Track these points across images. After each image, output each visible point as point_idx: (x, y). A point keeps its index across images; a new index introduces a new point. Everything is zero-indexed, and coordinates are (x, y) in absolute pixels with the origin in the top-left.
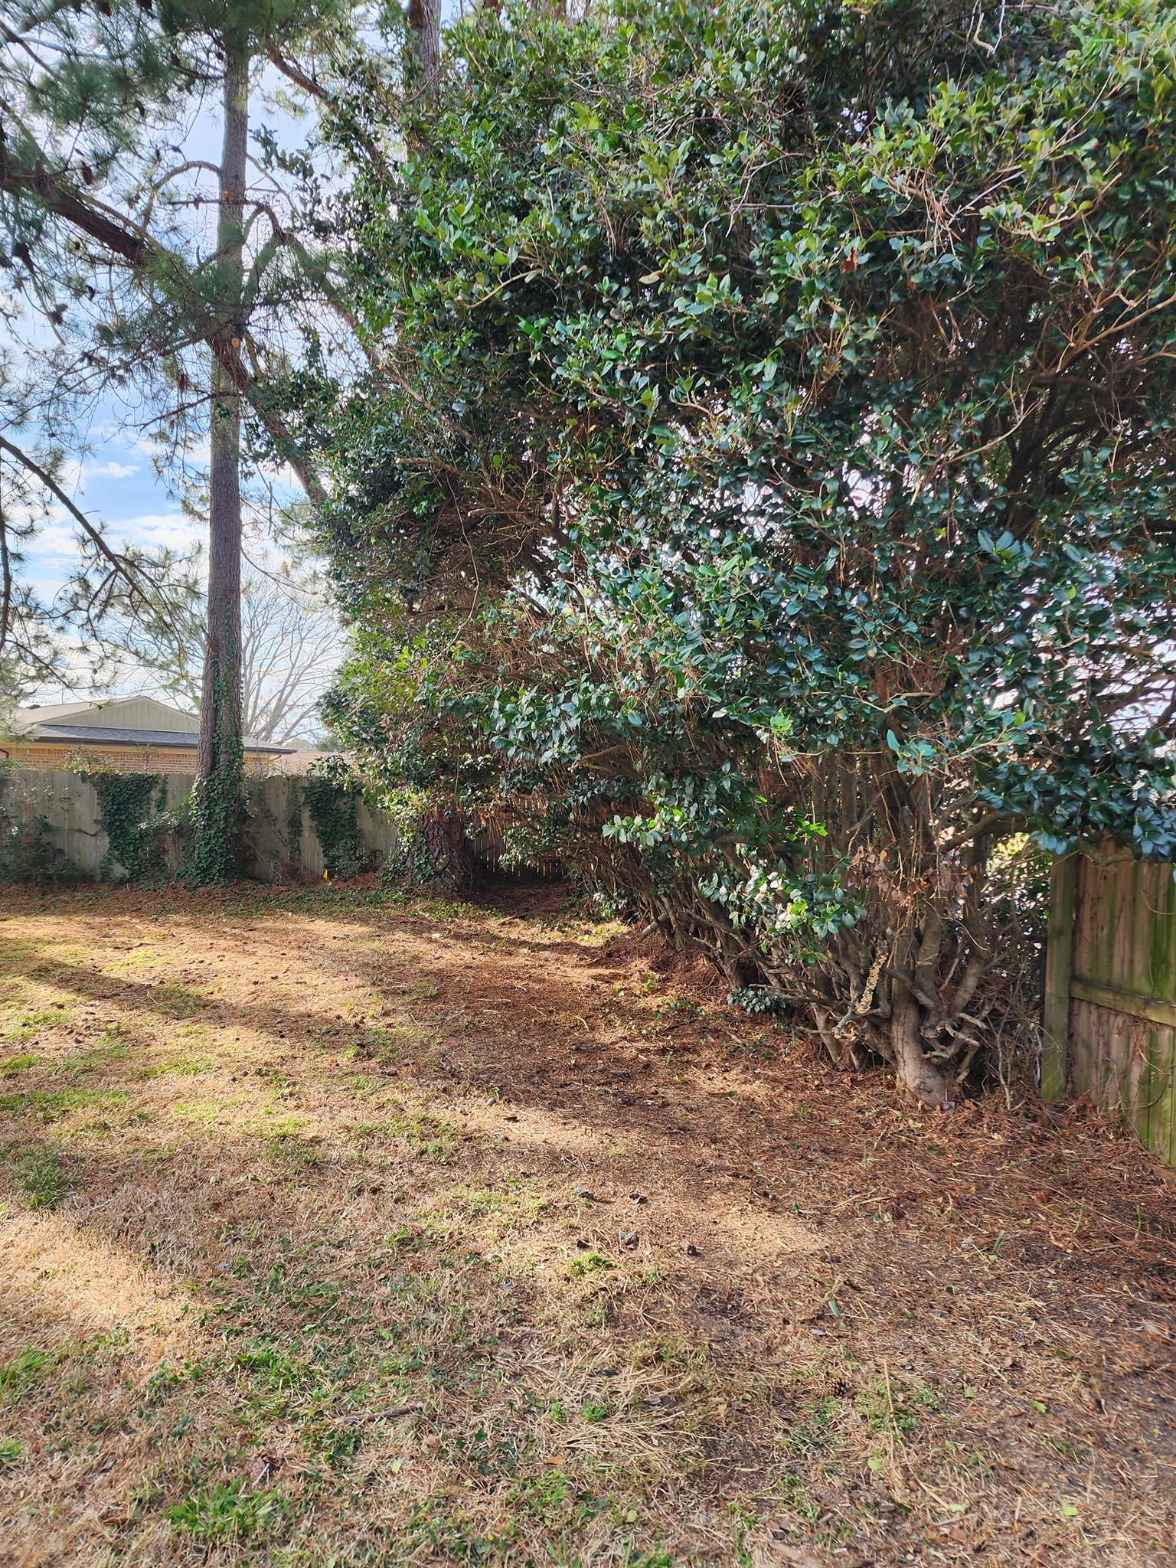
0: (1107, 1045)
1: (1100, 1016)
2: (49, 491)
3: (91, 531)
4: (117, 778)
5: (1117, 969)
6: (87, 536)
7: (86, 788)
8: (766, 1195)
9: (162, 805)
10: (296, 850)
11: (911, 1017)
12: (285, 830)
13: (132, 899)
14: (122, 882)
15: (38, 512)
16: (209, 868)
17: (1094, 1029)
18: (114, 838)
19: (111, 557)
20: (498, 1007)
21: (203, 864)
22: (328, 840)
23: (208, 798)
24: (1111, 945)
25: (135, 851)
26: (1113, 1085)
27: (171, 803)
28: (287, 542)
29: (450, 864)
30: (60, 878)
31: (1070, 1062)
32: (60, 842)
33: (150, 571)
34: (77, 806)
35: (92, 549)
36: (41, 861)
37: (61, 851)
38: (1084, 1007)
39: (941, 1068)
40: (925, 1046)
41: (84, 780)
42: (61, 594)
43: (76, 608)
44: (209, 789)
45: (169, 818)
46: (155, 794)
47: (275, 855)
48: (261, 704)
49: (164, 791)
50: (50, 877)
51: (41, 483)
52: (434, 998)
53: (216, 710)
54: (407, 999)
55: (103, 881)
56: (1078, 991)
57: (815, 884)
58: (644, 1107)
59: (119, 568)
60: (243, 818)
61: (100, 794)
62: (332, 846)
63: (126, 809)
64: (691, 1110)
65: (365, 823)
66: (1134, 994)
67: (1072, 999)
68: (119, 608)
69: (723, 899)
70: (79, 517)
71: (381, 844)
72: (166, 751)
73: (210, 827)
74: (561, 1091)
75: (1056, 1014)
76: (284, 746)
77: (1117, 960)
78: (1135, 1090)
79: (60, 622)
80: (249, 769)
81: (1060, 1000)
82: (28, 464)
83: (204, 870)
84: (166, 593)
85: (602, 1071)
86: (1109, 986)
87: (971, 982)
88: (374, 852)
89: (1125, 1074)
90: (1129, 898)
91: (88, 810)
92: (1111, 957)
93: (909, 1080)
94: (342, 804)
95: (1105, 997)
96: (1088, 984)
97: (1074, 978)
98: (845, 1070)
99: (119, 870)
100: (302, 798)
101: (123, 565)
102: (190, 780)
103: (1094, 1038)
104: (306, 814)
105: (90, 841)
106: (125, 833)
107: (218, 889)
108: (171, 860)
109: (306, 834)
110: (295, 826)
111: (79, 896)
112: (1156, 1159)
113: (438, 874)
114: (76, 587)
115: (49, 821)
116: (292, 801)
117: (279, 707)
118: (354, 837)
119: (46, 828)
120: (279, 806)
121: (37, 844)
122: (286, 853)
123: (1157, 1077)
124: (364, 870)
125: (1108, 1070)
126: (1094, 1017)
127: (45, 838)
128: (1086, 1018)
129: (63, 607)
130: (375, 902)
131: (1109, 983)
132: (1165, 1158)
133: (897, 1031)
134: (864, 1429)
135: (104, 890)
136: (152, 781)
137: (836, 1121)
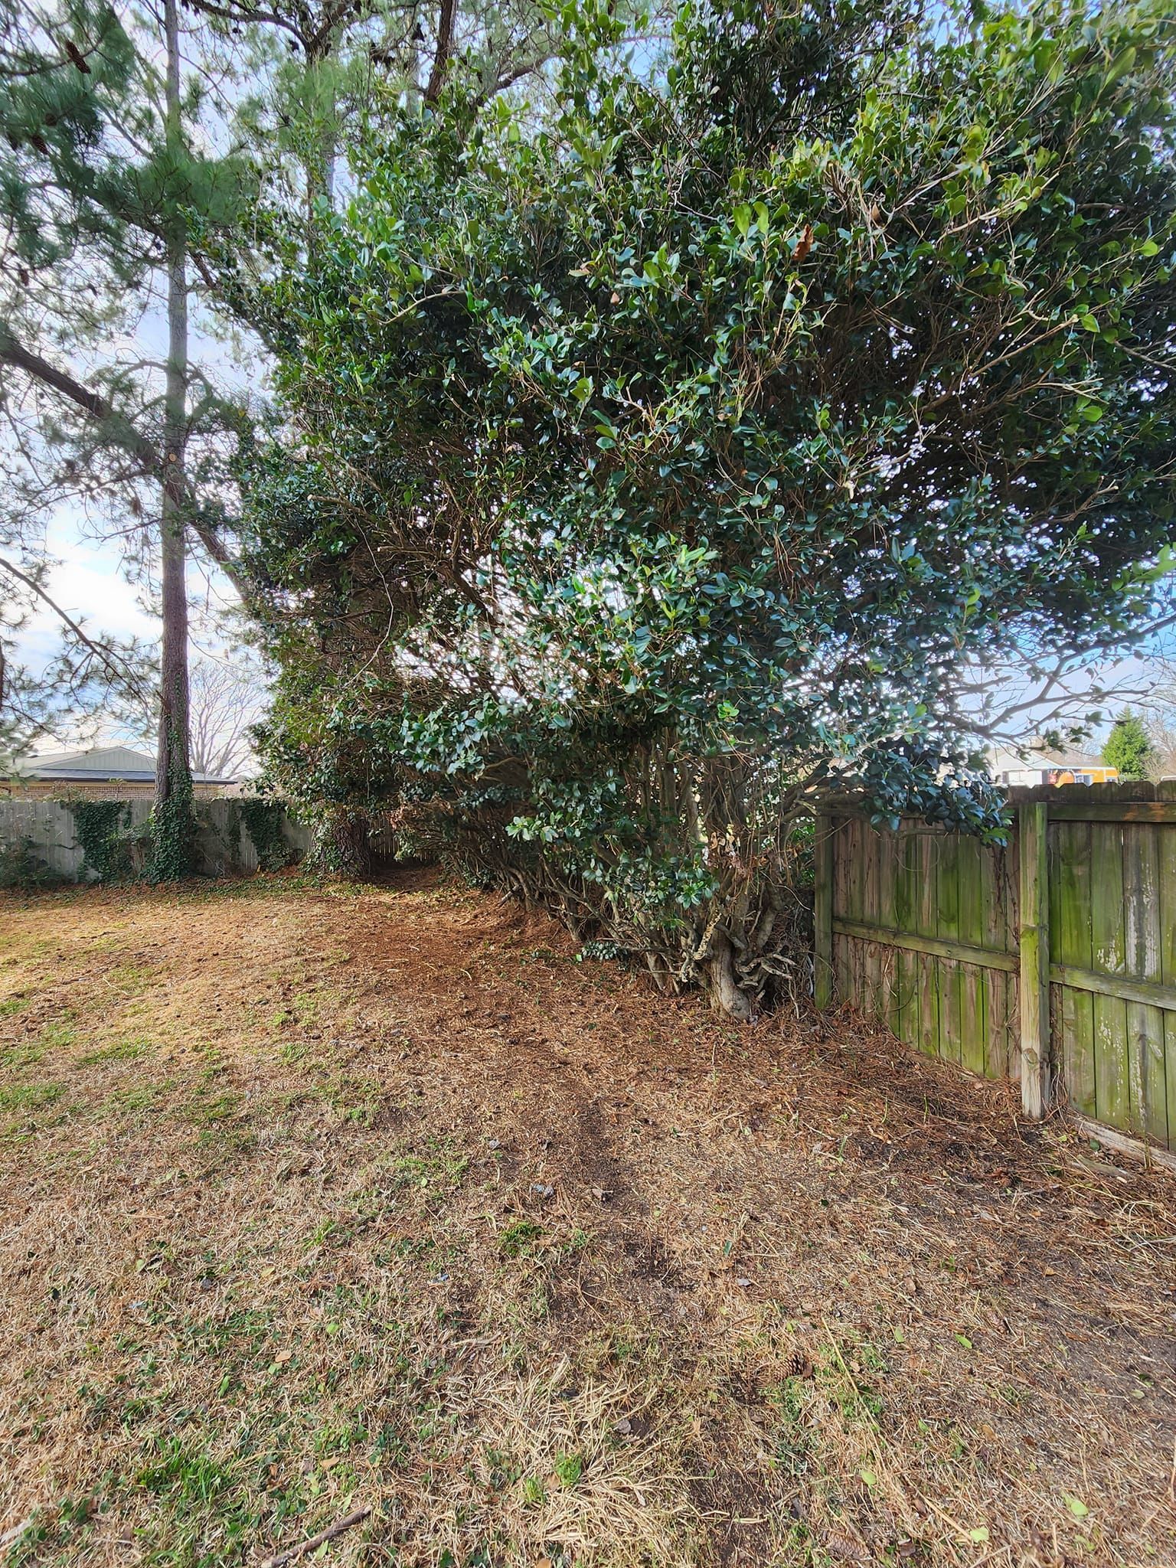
0: (863, 965)
1: (855, 945)
2: (35, 593)
3: (71, 624)
4: (90, 805)
5: (868, 910)
6: (68, 627)
7: (65, 814)
8: (646, 1121)
9: (128, 823)
10: (236, 852)
11: (726, 956)
12: (227, 838)
13: (103, 895)
14: (96, 882)
15: (28, 610)
16: (167, 869)
17: (851, 954)
18: (88, 851)
19: (88, 643)
20: (398, 966)
21: (162, 866)
22: (261, 844)
23: (165, 818)
24: (862, 894)
25: (107, 858)
26: (869, 995)
27: (136, 822)
28: (225, 634)
29: (353, 857)
30: (43, 883)
31: (834, 978)
32: (42, 855)
33: (120, 653)
34: (57, 827)
35: (73, 637)
36: (27, 870)
37: (44, 862)
38: (842, 937)
39: (748, 992)
40: (737, 979)
41: (62, 807)
42: (48, 670)
43: (62, 680)
44: (165, 811)
45: (134, 833)
46: (122, 816)
47: (220, 856)
48: (214, 751)
49: (129, 813)
50: (34, 882)
51: (29, 588)
52: (347, 962)
53: (170, 752)
54: (326, 965)
55: (79, 883)
56: (838, 927)
57: (677, 866)
58: (527, 1044)
59: (95, 651)
60: (195, 830)
61: (77, 817)
62: (264, 847)
63: (99, 828)
64: (565, 1044)
65: (290, 831)
66: (884, 928)
67: (833, 933)
68: (97, 680)
69: (599, 880)
70: (61, 613)
71: (301, 845)
72: (134, 785)
73: (167, 838)
74: (459, 1036)
75: (823, 945)
76: (231, 779)
77: (867, 904)
78: (887, 997)
79: (49, 691)
80: (197, 795)
81: (826, 934)
82: (16, 573)
83: (162, 871)
84: (134, 669)
85: (489, 1015)
86: (862, 923)
87: (768, 927)
88: (296, 850)
89: (879, 985)
90: (874, 859)
91: (66, 829)
92: (863, 902)
93: (725, 1003)
94: (271, 817)
95: (861, 932)
96: (845, 922)
97: (835, 918)
98: (670, 996)
99: (93, 874)
100: (240, 814)
101: (98, 649)
102: (150, 804)
103: (852, 962)
104: (243, 826)
105: (68, 853)
106: (98, 845)
107: (174, 884)
108: (136, 864)
109: (243, 840)
110: (235, 834)
111: (58, 895)
112: (907, 1047)
113: (345, 864)
114: (60, 665)
115: (34, 839)
116: (232, 816)
117: (227, 753)
118: (280, 841)
119: (31, 845)
120: (222, 821)
121: (21, 858)
122: (228, 854)
123: (904, 987)
124: (289, 864)
125: (864, 983)
126: (851, 946)
127: (31, 852)
128: (845, 949)
129: (50, 681)
130: (299, 886)
131: (862, 921)
132: (915, 1046)
133: (716, 967)
134: (838, 1422)
135: (80, 890)
136: (120, 806)
137: (676, 1041)
